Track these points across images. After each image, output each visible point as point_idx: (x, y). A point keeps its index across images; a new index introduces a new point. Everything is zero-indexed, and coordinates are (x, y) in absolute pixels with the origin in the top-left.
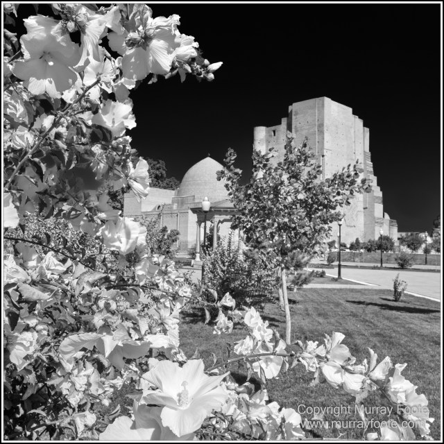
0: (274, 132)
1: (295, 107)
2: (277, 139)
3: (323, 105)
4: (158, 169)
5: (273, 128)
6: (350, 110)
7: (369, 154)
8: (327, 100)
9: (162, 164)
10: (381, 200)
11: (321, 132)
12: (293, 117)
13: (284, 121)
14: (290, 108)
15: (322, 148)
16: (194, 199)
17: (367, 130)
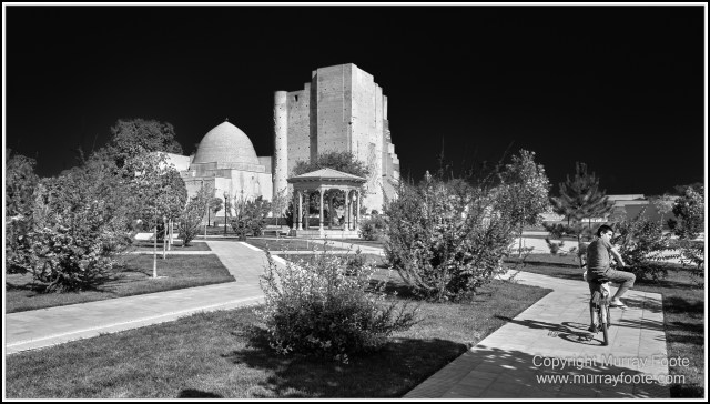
0: (296, 97)
1: (320, 72)
2: (300, 104)
3: (350, 72)
4: (165, 133)
5: (296, 93)
6: (372, 77)
7: (387, 122)
8: (354, 67)
9: (170, 127)
10: (398, 168)
11: (349, 99)
12: (318, 83)
13: (307, 86)
14: (314, 73)
15: (350, 115)
16: (216, 166)
17: (386, 98)
